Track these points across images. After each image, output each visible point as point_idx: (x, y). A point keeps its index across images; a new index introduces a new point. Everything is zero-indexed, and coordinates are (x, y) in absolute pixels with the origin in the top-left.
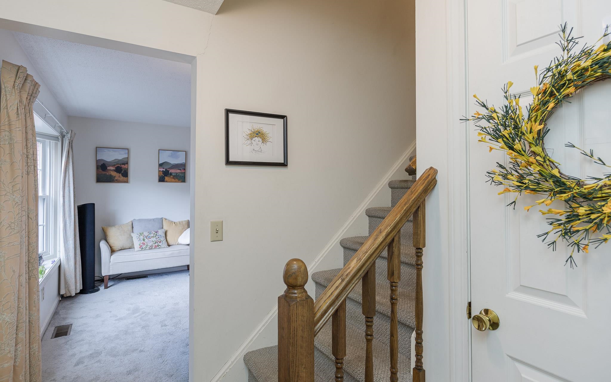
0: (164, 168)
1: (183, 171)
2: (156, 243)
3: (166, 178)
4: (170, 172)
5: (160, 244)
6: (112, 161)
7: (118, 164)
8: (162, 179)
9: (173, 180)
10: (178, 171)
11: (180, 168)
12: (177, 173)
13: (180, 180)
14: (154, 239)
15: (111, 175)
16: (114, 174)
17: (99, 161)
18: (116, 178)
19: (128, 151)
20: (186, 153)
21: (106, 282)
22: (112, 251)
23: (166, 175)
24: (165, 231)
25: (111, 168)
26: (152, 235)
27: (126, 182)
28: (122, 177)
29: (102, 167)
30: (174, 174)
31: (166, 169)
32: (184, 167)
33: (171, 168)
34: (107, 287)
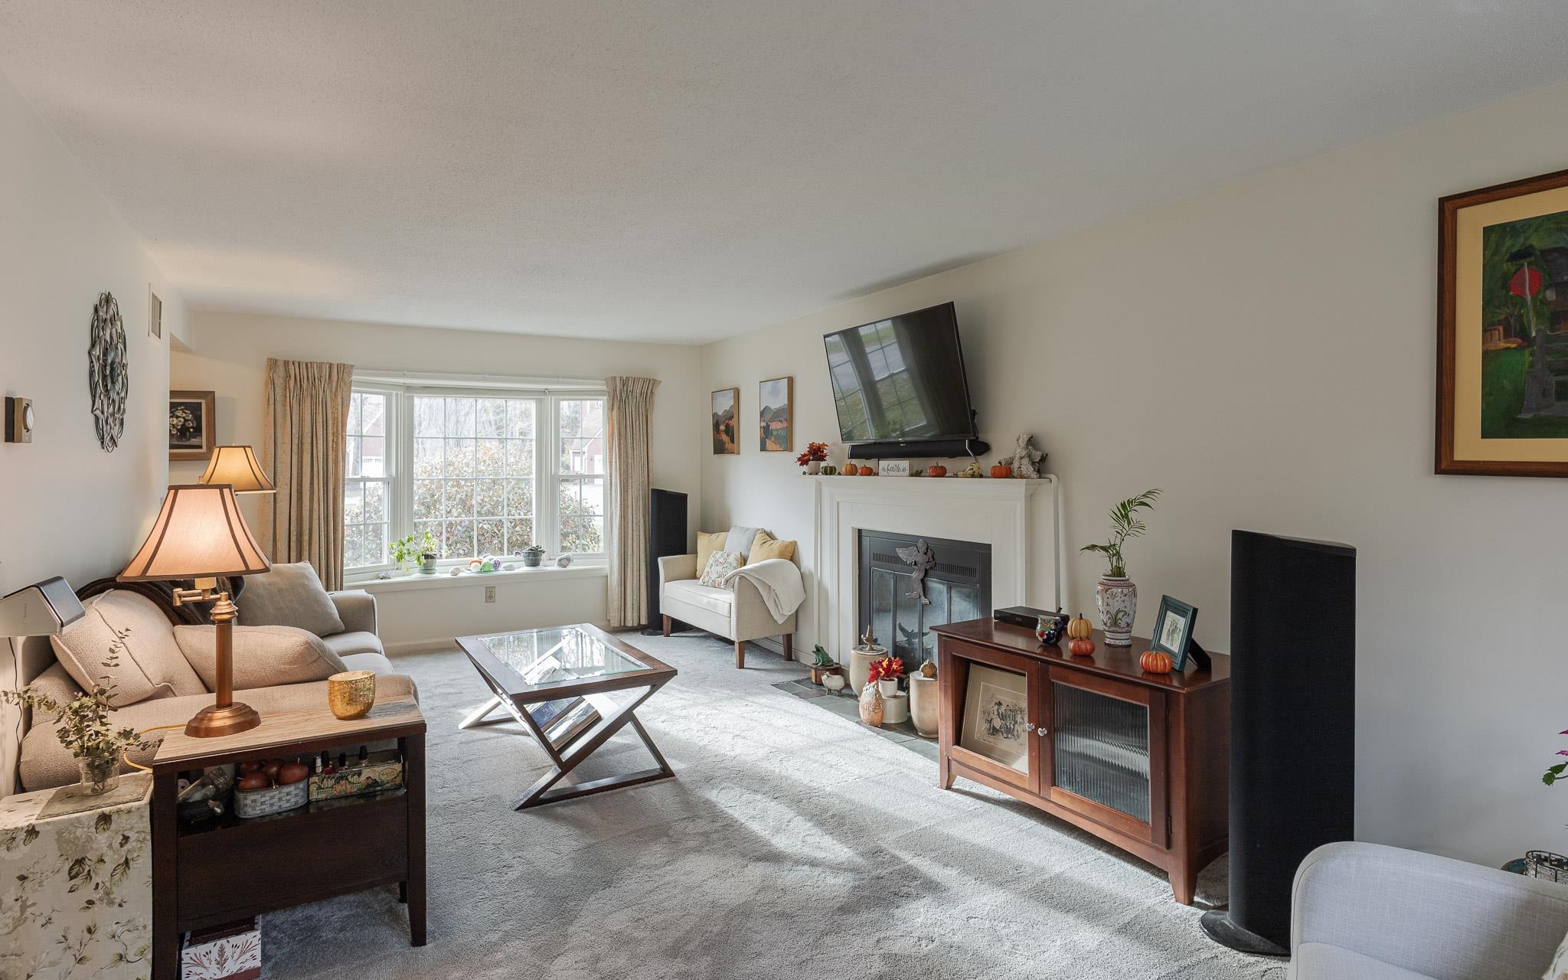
0: (764, 421)
1: (786, 425)
2: (718, 578)
3: (769, 443)
4: (771, 428)
6: (723, 413)
7: (726, 419)
8: (763, 447)
9: (776, 447)
10: (781, 426)
11: (782, 418)
12: (779, 430)
13: (783, 447)
14: (720, 569)
15: (722, 440)
16: (725, 438)
17: (715, 415)
18: (726, 446)
19: (737, 392)
20: (791, 381)
21: (667, 626)
22: (694, 576)
23: (767, 437)
24: (739, 556)
25: (722, 428)
26: (721, 560)
27: (733, 453)
28: (731, 444)
29: (716, 426)
30: (775, 433)
31: (767, 423)
32: (787, 413)
33: (771, 420)
34: (668, 636)
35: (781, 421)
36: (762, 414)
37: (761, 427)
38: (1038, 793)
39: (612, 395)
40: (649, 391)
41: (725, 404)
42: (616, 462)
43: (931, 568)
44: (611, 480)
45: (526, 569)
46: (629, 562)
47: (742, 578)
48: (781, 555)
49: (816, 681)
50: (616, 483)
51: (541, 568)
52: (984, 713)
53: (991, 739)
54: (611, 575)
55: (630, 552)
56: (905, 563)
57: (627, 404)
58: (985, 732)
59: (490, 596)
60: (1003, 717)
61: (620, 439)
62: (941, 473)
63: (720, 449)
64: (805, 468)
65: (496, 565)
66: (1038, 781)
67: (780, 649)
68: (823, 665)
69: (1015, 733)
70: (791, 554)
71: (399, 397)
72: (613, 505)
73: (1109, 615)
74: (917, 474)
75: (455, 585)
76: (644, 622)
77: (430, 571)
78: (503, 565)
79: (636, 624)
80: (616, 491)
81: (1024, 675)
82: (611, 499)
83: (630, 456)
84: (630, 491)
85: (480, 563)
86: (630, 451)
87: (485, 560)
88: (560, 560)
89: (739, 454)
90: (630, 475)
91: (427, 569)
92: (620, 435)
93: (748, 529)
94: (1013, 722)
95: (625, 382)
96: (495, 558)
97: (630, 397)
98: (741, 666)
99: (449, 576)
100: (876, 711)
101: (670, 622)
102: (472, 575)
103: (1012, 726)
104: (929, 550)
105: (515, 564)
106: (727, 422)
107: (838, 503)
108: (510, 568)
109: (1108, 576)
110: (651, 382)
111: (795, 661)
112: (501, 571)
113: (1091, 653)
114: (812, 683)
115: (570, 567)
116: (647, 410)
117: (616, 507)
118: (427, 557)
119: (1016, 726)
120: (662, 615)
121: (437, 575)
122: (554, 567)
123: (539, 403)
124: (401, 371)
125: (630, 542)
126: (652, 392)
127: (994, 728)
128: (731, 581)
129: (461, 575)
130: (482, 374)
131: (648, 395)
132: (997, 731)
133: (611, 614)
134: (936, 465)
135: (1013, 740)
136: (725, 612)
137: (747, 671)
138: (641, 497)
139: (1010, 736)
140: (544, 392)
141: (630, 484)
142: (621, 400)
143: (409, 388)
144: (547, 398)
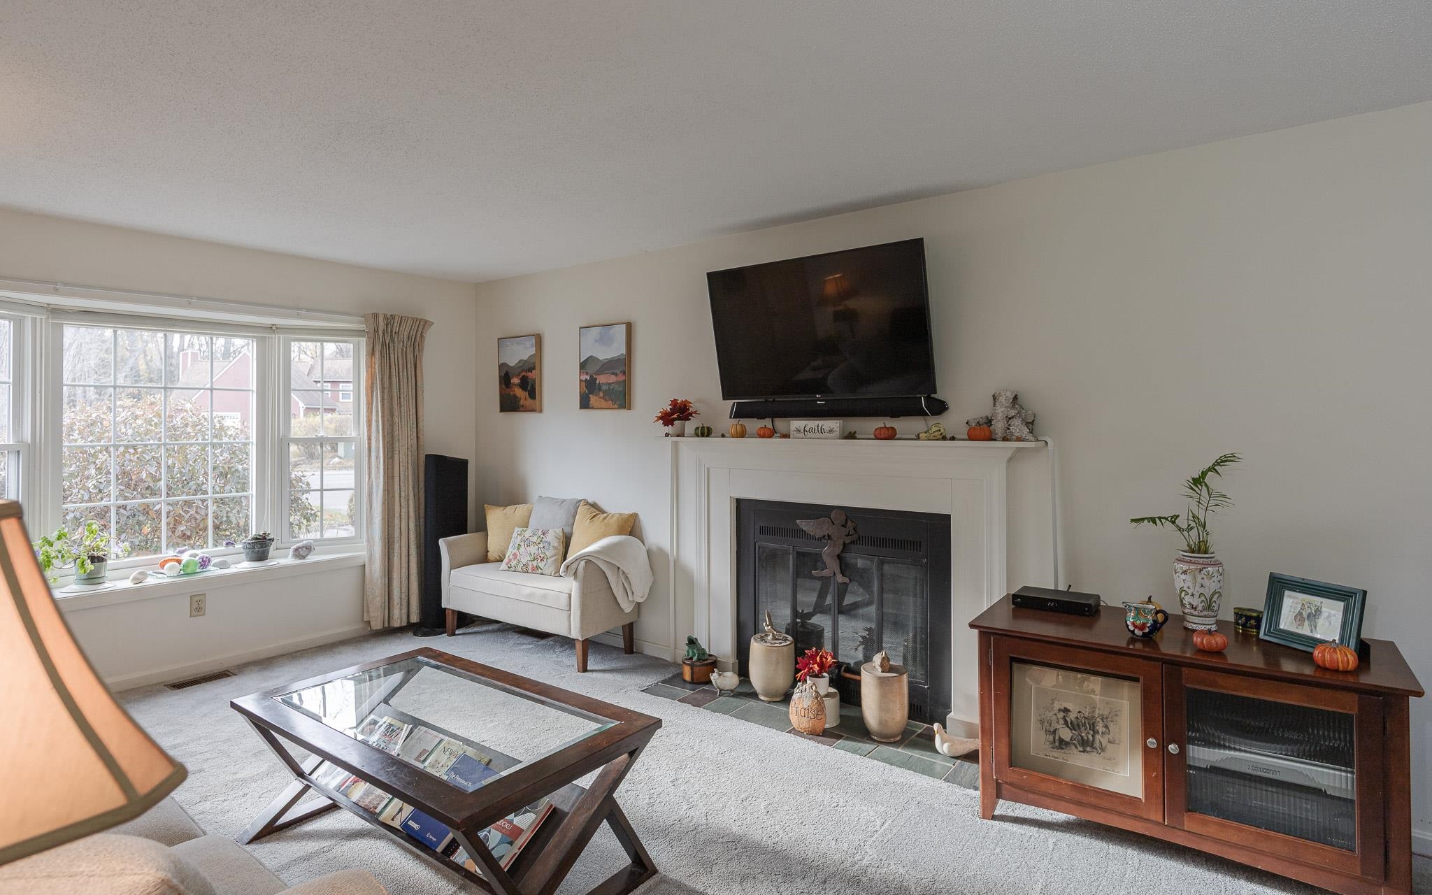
0: (587, 374)
1: (621, 378)
2: (534, 560)
3: (593, 399)
4: (598, 382)
5: (541, 565)
6: (516, 364)
7: (523, 371)
8: (585, 404)
9: (604, 404)
10: (613, 379)
11: (615, 371)
12: (610, 384)
13: (615, 403)
14: (533, 549)
15: (515, 395)
16: (519, 392)
17: (502, 366)
18: (522, 402)
19: (539, 339)
20: (629, 327)
21: (450, 621)
22: (484, 559)
23: (591, 392)
24: (561, 534)
25: (516, 380)
26: (534, 539)
27: (535, 411)
28: (530, 400)
29: (505, 379)
30: (604, 388)
31: (591, 376)
32: (623, 365)
33: (600, 372)
34: (453, 634)
35: (616, 375)
36: (583, 366)
37: (581, 381)
38: (1161, 821)
39: (372, 335)
40: (419, 335)
41: (518, 354)
42: (377, 421)
43: (853, 542)
44: (369, 444)
45: (245, 566)
46: (396, 546)
47: (588, 562)
48: (621, 531)
49: (692, 678)
50: (378, 448)
51: (271, 563)
52: (1042, 722)
53: (1057, 755)
54: (370, 564)
55: (397, 534)
56: (813, 537)
57: (391, 349)
58: (1048, 746)
59: (198, 606)
60: (1073, 726)
61: (383, 392)
62: (891, 435)
63: (509, 404)
64: (669, 429)
65: (204, 563)
66: (1162, 807)
67: (620, 642)
68: (699, 659)
69: (1097, 745)
70: (631, 527)
71: (38, 324)
72: (373, 476)
73: (1203, 598)
74: (851, 436)
75: (140, 597)
76: (415, 618)
77: (97, 581)
78: (214, 561)
79: (404, 623)
80: (377, 458)
81: (1137, 680)
82: (369, 468)
83: (396, 414)
84: (396, 457)
85: (179, 562)
86: (396, 407)
87: (185, 557)
88: (297, 550)
89: (541, 411)
90: (396, 439)
91: (92, 579)
92: (383, 388)
93: (564, 501)
94: (1091, 732)
95: (389, 320)
96: (200, 553)
97: (396, 340)
98: (585, 670)
99: (127, 584)
100: (819, 717)
101: (456, 617)
102: (170, 580)
103: (1090, 737)
104: (849, 522)
105: (228, 559)
106: (524, 374)
107: (708, 469)
108: (223, 565)
109: (1185, 552)
110: (422, 323)
111: (636, 653)
112: (213, 571)
113: (1223, 650)
114: (685, 681)
115: (312, 558)
116: (415, 358)
117: (377, 478)
118: (93, 559)
119: (1097, 737)
120: (445, 609)
121: (108, 586)
122: (289, 560)
123: (262, 342)
124: (53, 285)
125: (397, 521)
126: (422, 336)
127: (1061, 741)
128: (574, 566)
129: (151, 581)
130: (187, 298)
131: (418, 339)
132: (1067, 744)
133: (372, 614)
134: (883, 426)
135: (1095, 754)
136: (563, 602)
137: (595, 674)
138: (410, 464)
139: (1088, 749)
140: (272, 329)
141: (396, 449)
142: (384, 343)
143: (55, 311)
144: (276, 338)
